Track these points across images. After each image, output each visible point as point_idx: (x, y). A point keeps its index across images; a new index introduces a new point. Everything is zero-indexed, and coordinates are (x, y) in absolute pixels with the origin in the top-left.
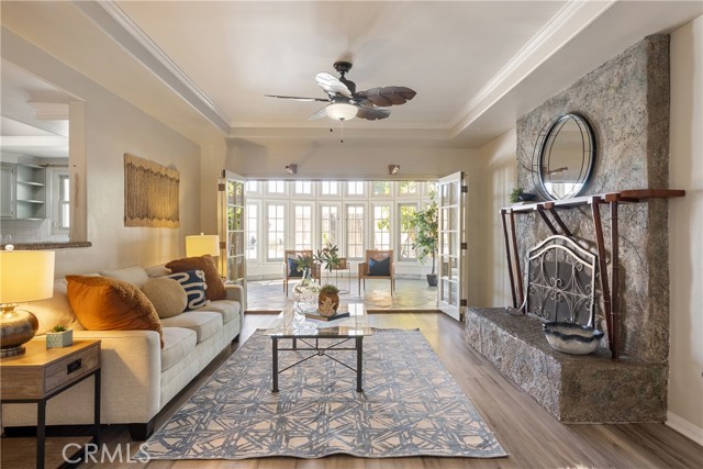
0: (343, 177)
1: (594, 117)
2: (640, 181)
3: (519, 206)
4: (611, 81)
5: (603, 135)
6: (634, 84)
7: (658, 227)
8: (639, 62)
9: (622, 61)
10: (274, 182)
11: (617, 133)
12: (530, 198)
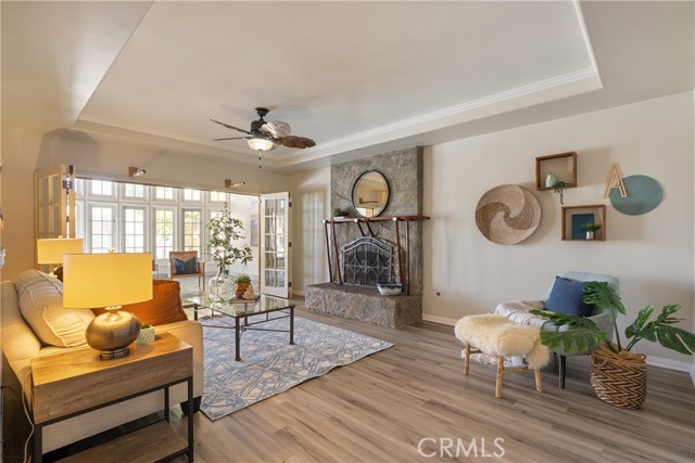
0: (178, 185)
1: (389, 177)
2: (414, 211)
3: (341, 219)
4: (398, 161)
5: (394, 187)
6: (411, 166)
7: (420, 232)
8: (413, 156)
9: (405, 153)
10: (99, 182)
11: (402, 187)
12: (345, 214)
